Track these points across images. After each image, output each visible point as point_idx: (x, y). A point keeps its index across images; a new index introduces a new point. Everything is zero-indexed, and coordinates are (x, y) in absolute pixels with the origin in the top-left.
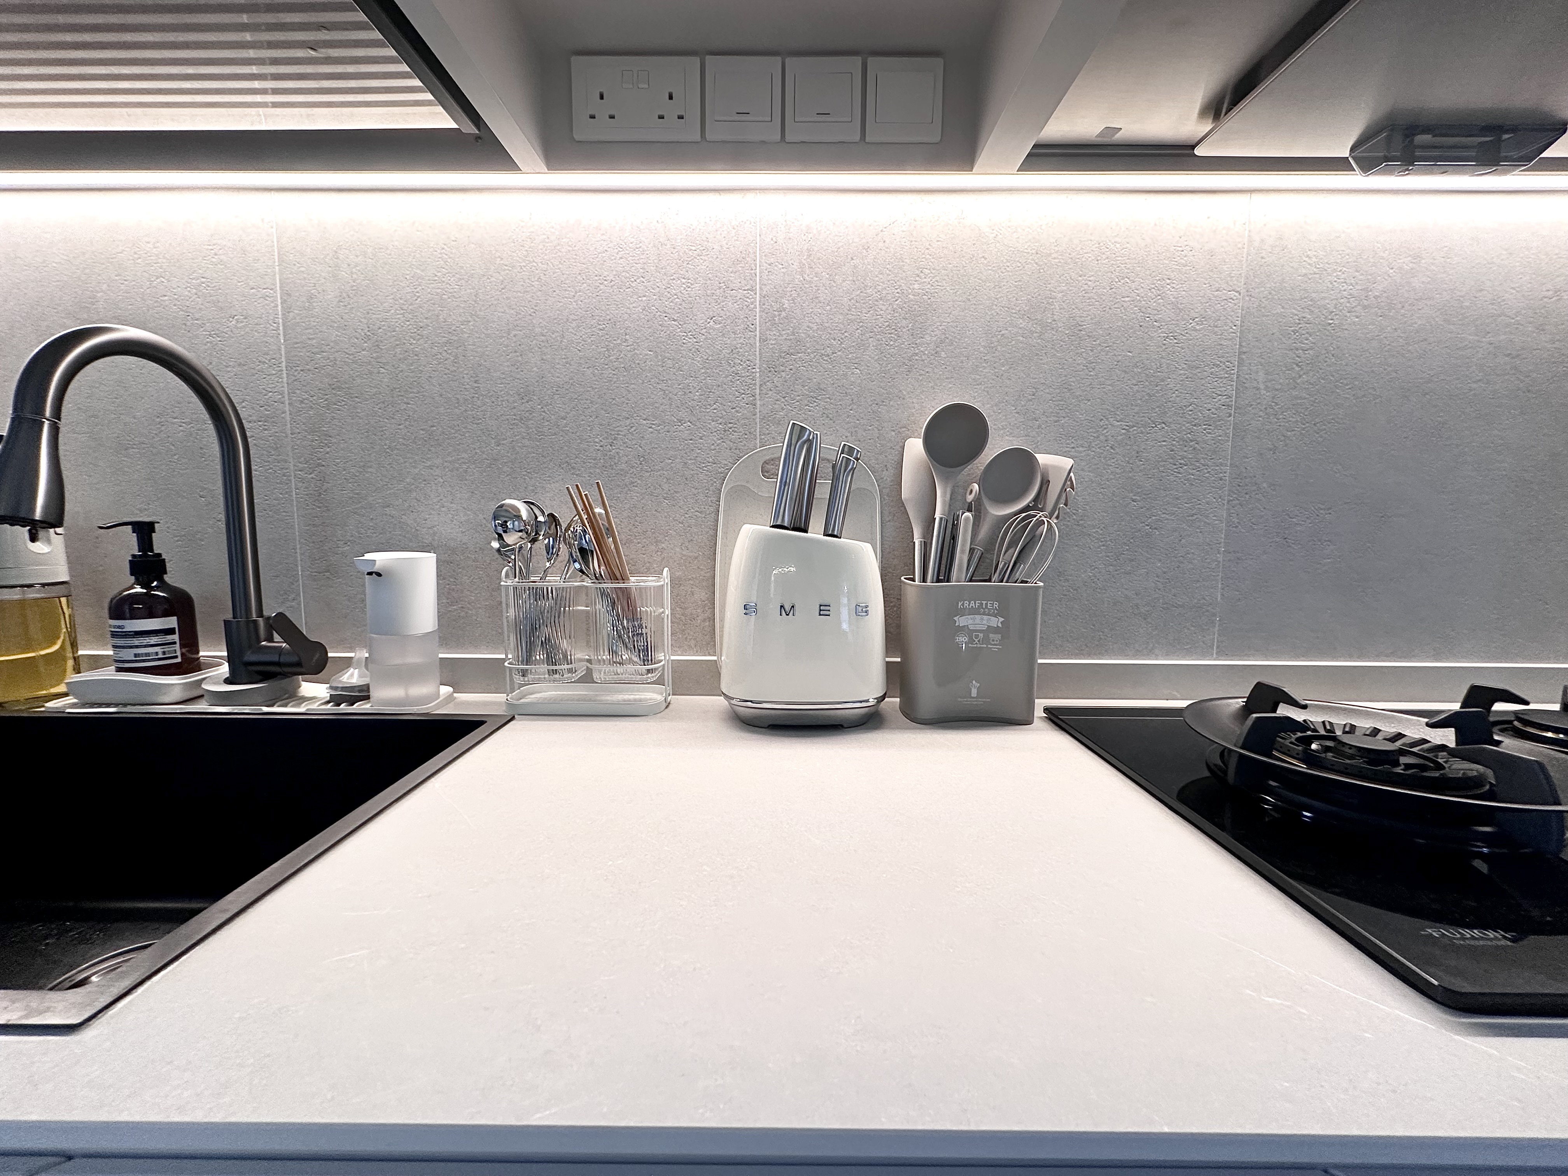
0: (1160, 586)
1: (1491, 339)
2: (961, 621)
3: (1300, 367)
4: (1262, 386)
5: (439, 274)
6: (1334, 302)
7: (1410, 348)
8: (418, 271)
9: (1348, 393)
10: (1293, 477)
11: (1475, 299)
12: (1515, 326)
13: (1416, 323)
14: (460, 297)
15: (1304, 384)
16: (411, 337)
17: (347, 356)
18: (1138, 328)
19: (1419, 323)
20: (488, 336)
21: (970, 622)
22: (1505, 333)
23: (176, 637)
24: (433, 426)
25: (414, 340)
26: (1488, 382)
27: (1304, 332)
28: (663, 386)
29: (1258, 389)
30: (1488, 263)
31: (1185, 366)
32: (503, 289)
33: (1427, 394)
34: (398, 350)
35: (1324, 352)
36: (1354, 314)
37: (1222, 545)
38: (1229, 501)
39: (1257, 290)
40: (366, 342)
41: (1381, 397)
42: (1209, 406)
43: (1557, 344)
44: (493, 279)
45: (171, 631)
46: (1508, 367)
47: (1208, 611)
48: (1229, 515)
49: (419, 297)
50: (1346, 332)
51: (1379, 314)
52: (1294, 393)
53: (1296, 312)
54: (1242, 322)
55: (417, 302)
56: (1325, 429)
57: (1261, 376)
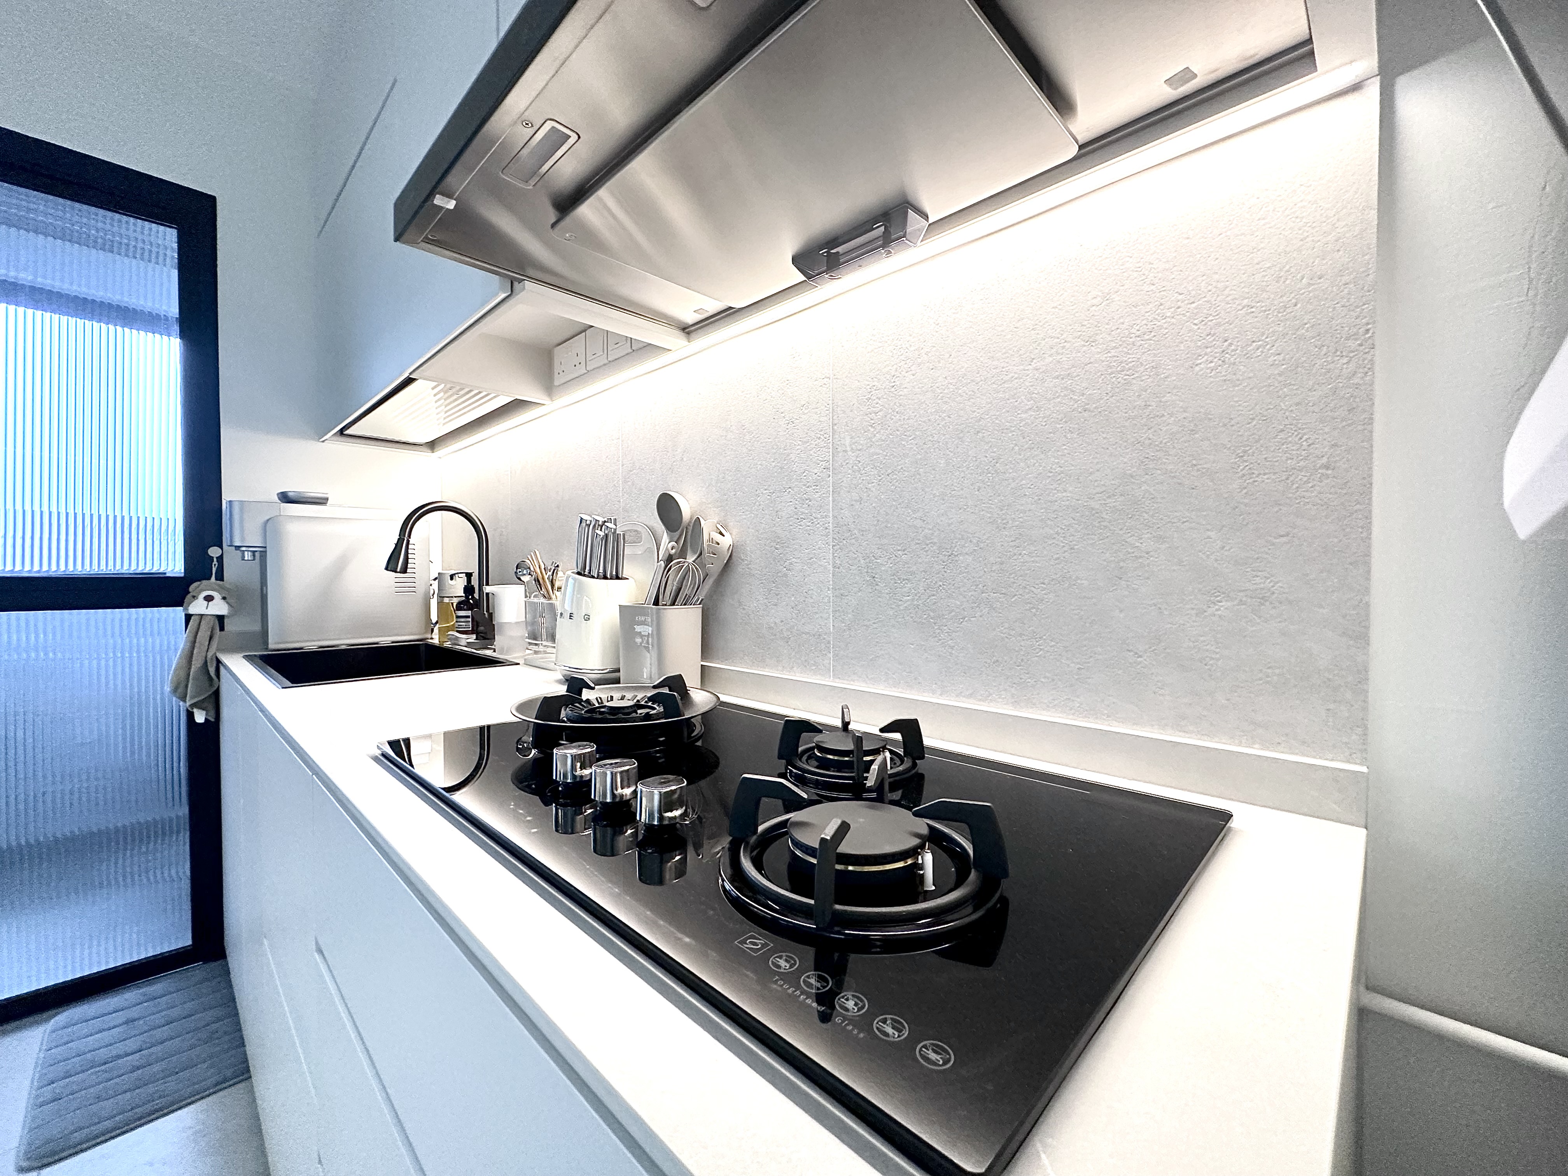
0: (794, 616)
1: (1038, 364)
2: (638, 629)
3: (874, 427)
4: (848, 449)
6: (895, 366)
7: (960, 391)
9: (911, 444)
10: (875, 523)
11: (1015, 329)
12: (1061, 345)
13: (963, 367)
15: (877, 441)
18: (772, 420)
19: (966, 366)
21: (642, 630)
22: (1051, 355)
23: (470, 620)
26: (1039, 409)
27: (874, 398)
29: (845, 451)
30: (1026, 291)
31: (800, 443)
33: (978, 432)
35: (890, 411)
36: (910, 373)
37: (831, 583)
38: (833, 546)
39: (841, 373)
41: (939, 442)
42: (816, 471)
43: (1113, 352)
45: (468, 617)
46: (1059, 389)
47: (824, 639)
48: (834, 557)
50: (905, 390)
51: (931, 367)
52: (872, 450)
53: (868, 383)
54: (833, 400)
56: (896, 478)
57: (848, 441)
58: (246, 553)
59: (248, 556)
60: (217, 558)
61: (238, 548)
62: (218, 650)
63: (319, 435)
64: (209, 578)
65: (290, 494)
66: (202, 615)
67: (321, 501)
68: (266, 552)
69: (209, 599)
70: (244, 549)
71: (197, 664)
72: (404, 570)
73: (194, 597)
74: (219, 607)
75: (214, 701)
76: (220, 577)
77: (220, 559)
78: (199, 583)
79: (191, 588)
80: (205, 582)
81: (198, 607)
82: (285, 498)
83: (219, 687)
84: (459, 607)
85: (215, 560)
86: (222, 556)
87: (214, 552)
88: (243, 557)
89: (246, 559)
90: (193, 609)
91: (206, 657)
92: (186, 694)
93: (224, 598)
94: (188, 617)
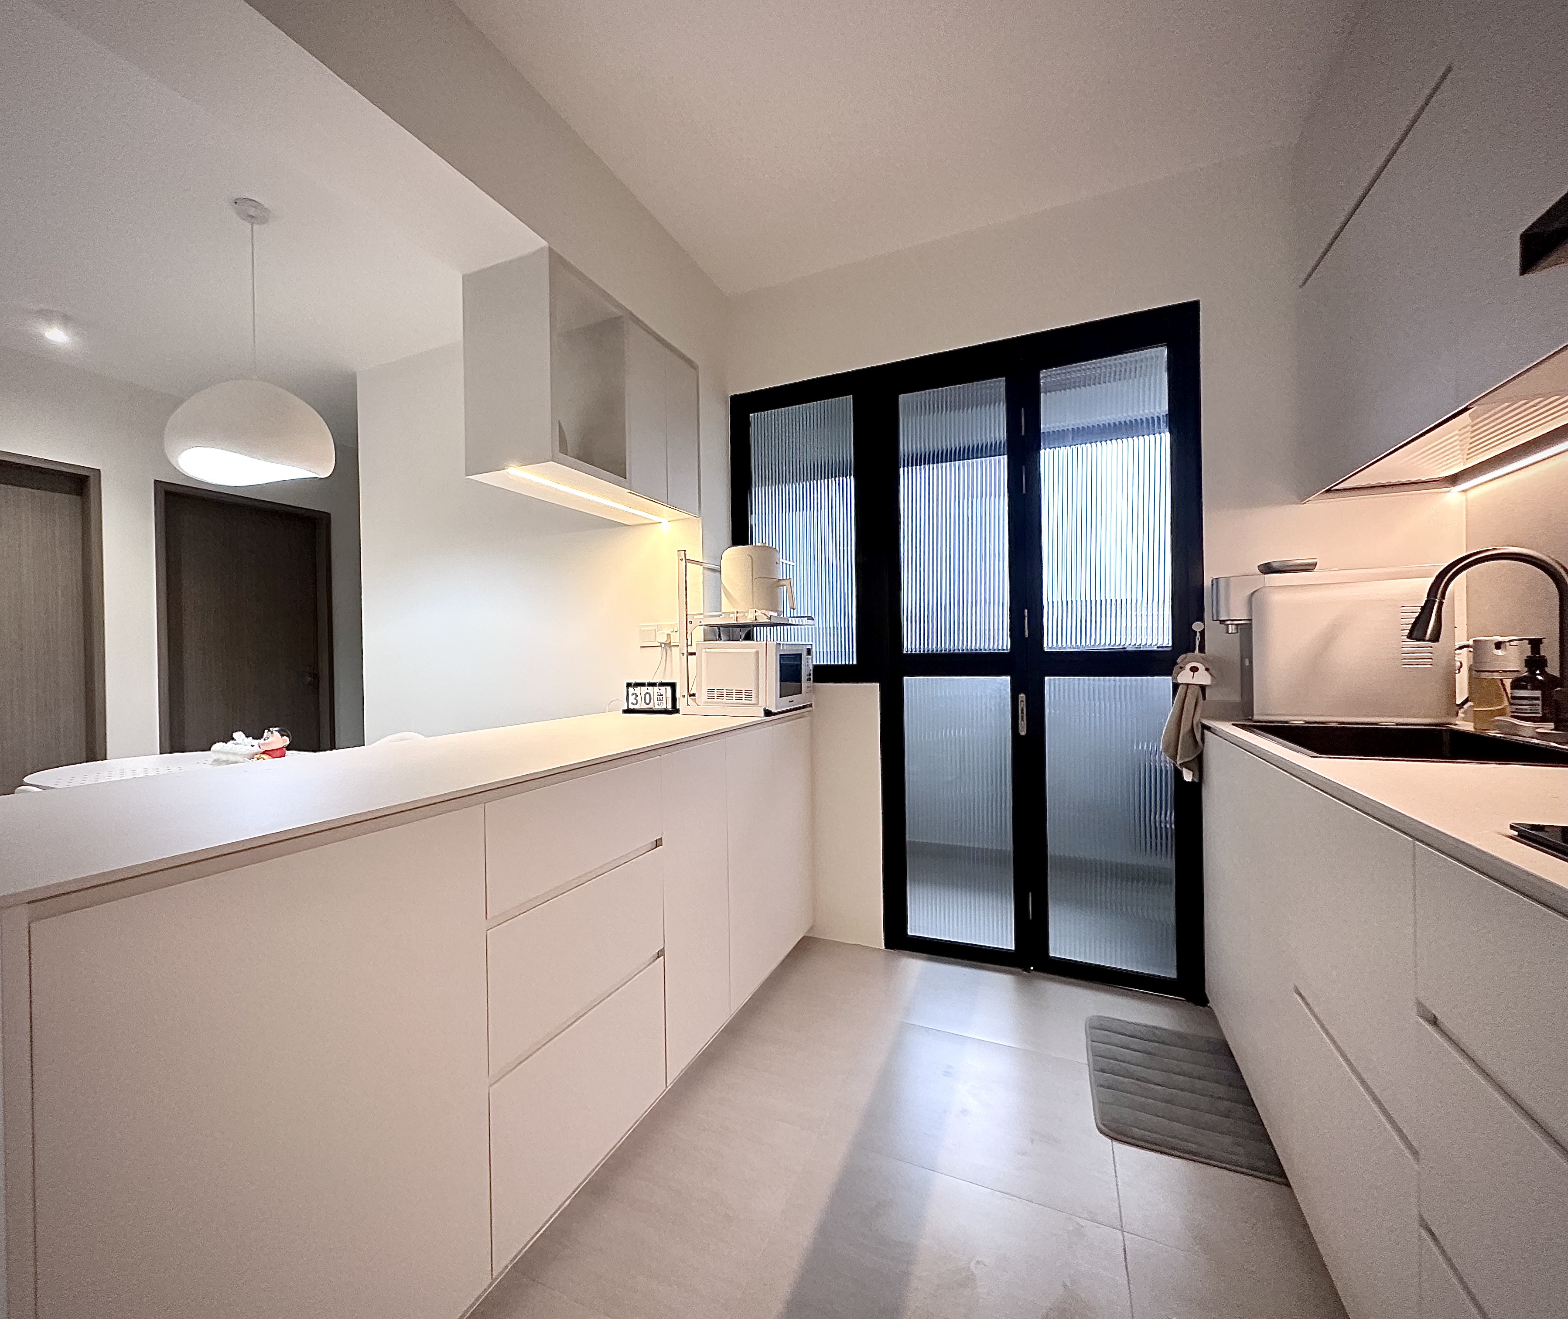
45: (1535, 698)
58: (1230, 626)
59: (1231, 629)
60: (1200, 632)
61: (1222, 622)
62: (1202, 717)
63: (1303, 497)
64: (1194, 651)
65: (1274, 565)
66: (1188, 685)
67: (1309, 567)
68: (1251, 624)
69: (1194, 669)
70: (1228, 622)
71: (1185, 728)
72: (1435, 638)
73: (1181, 668)
74: (1203, 678)
75: (1198, 763)
76: (1202, 650)
77: (1202, 633)
78: (1184, 655)
79: (1179, 660)
80: (1190, 654)
81: (1185, 677)
82: (1268, 569)
83: (1203, 750)
84: (1517, 684)
85: (1198, 634)
86: (1204, 630)
87: (1197, 626)
88: (1228, 629)
89: (1230, 632)
90: (1181, 679)
91: (1192, 723)
92: (1177, 754)
93: (1207, 669)
94: (1176, 686)
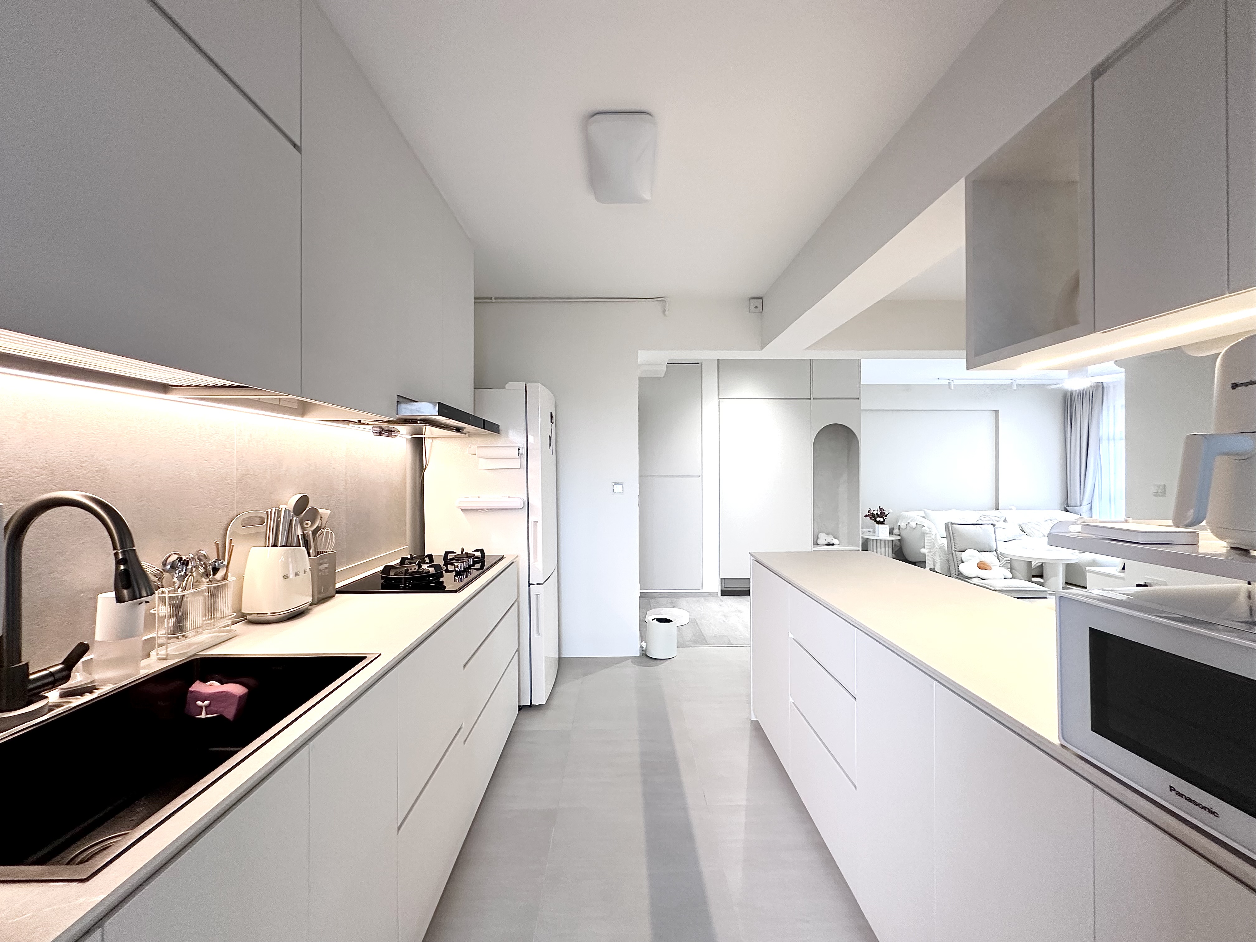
3: (355, 477)
4: (350, 483)
5: (95, 433)
8: (83, 430)
14: (107, 446)
16: (76, 467)
17: (29, 479)
20: (121, 467)
24: (87, 519)
25: (78, 469)
28: (201, 490)
32: (130, 443)
34: (67, 475)
40: (44, 470)
42: (341, 489)
44: (125, 437)
49: (82, 444)
55: (80, 447)
